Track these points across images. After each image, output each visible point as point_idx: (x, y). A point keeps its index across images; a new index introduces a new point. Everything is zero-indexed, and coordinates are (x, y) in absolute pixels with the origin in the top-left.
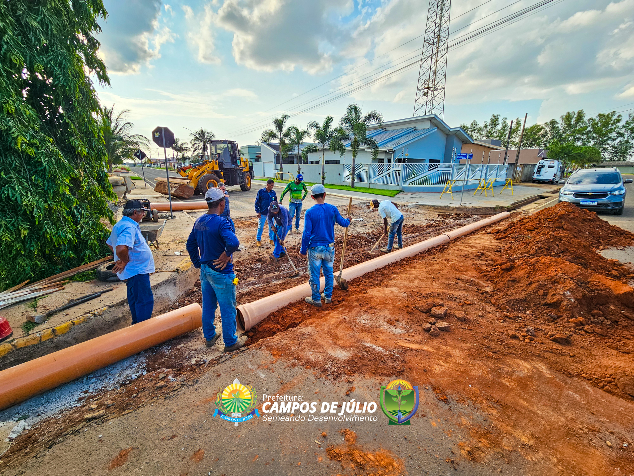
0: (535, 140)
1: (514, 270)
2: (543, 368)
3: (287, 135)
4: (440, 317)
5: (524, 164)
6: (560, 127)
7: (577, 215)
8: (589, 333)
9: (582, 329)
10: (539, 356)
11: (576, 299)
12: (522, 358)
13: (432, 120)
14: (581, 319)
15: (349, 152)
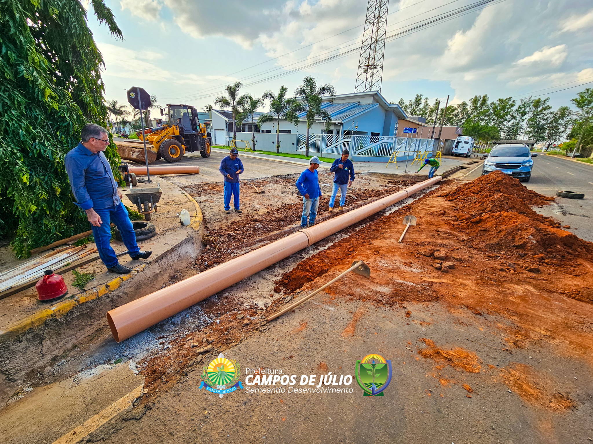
0: (449, 119)
1: (483, 223)
2: (531, 288)
3: (240, 103)
4: (443, 259)
5: (446, 140)
6: (469, 109)
7: (507, 181)
8: (549, 264)
9: (544, 262)
10: (524, 281)
11: (537, 241)
12: (515, 284)
13: (375, 96)
14: (542, 255)
15: (304, 122)
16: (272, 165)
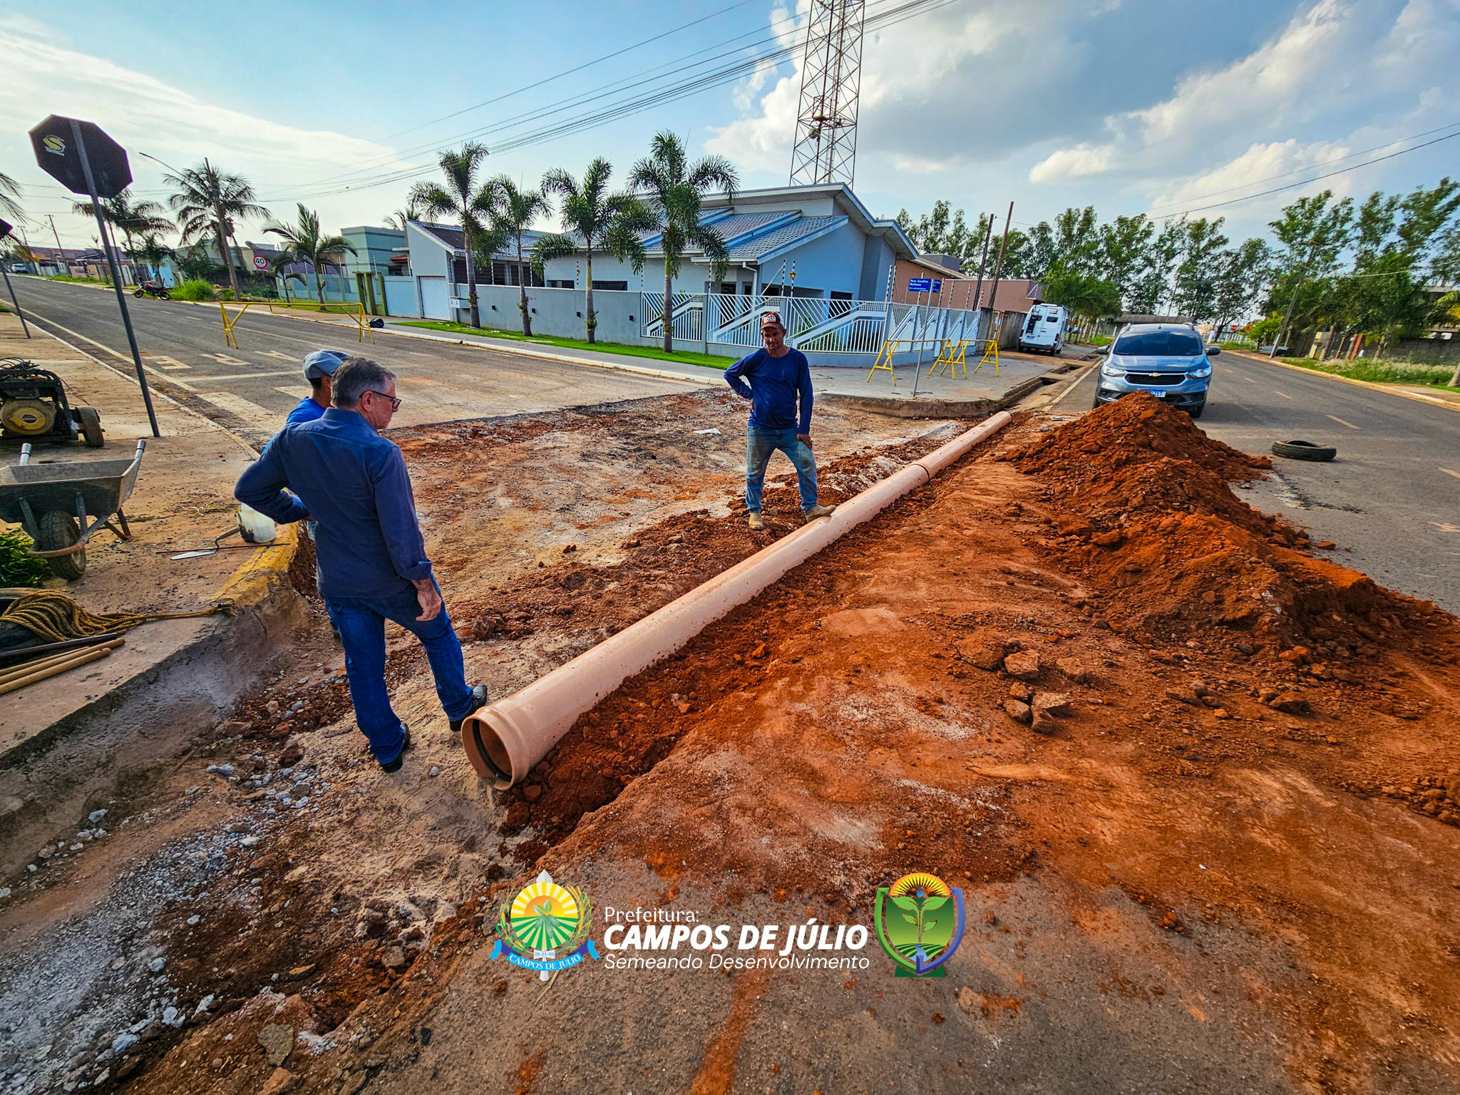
1: (1128, 547)
2: (1302, 783)
5: (1007, 312)
7: (1166, 418)
8: (1325, 680)
10: (1276, 753)
11: (1285, 607)
12: (1253, 766)
13: (839, 197)
14: (1302, 650)
15: (658, 261)
16: (570, 376)
